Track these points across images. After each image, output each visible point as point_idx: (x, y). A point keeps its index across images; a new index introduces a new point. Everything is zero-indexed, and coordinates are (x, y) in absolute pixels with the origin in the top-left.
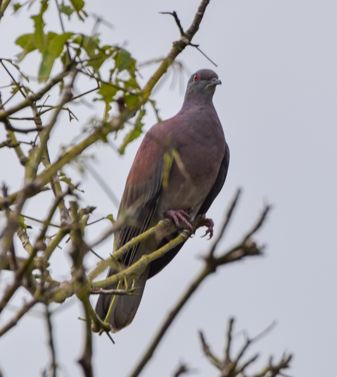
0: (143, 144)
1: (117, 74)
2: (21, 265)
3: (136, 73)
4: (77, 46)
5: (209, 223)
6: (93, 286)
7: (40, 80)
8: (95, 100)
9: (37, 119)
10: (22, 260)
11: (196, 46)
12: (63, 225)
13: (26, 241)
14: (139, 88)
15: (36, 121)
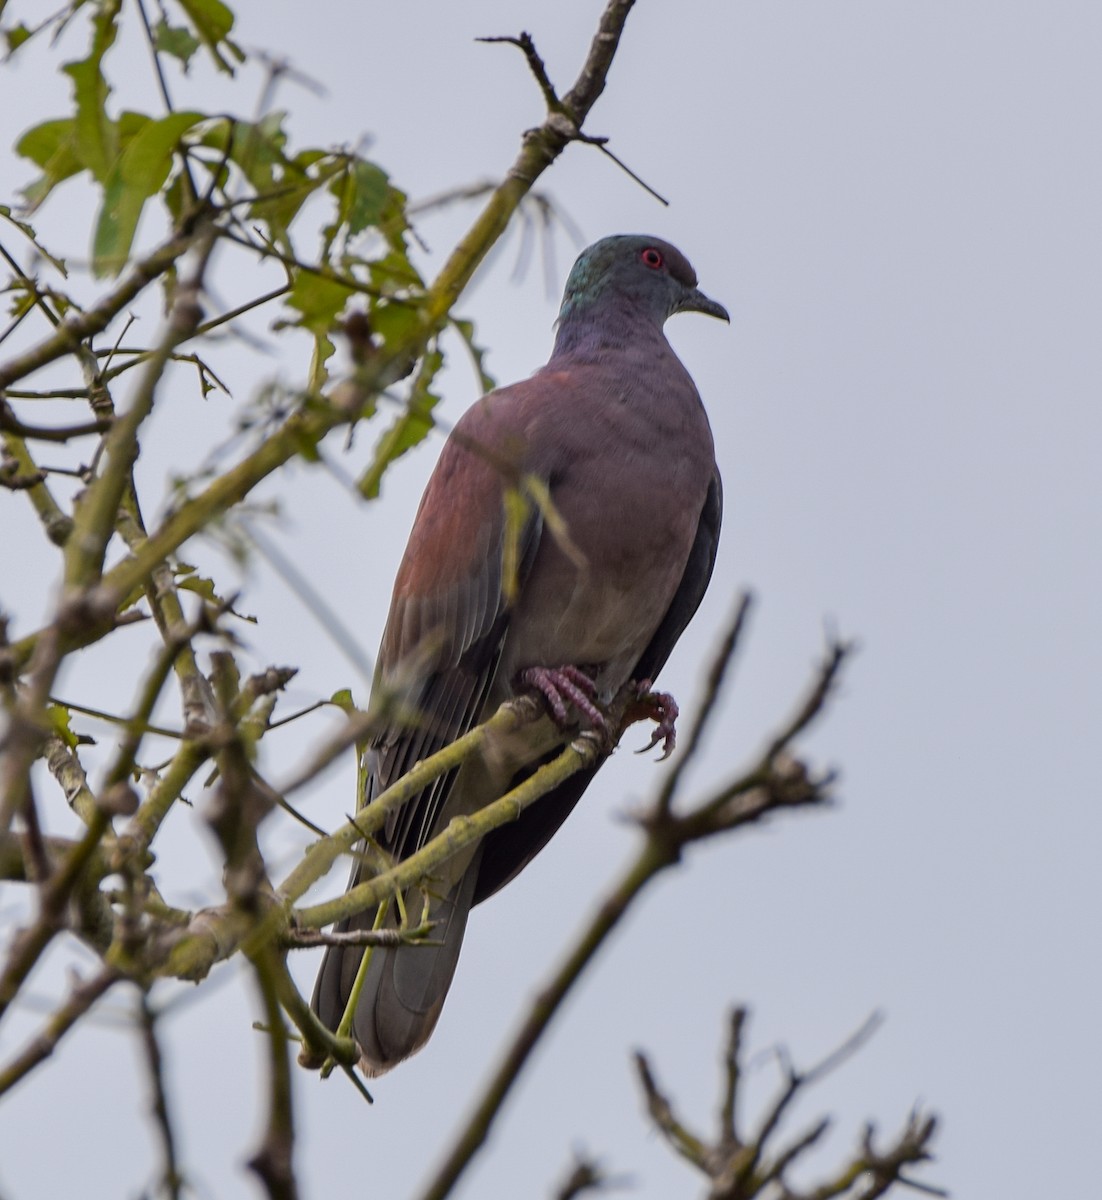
0: (444, 466)
1: (347, 241)
2: (59, 863)
3: (408, 236)
4: (215, 155)
5: (661, 709)
6: (298, 923)
7: (98, 269)
8: (279, 326)
9: (97, 393)
10: (61, 845)
11: (600, 142)
12: (193, 730)
13: (78, 786)
14: (420, 283)
15: (96, 400)
